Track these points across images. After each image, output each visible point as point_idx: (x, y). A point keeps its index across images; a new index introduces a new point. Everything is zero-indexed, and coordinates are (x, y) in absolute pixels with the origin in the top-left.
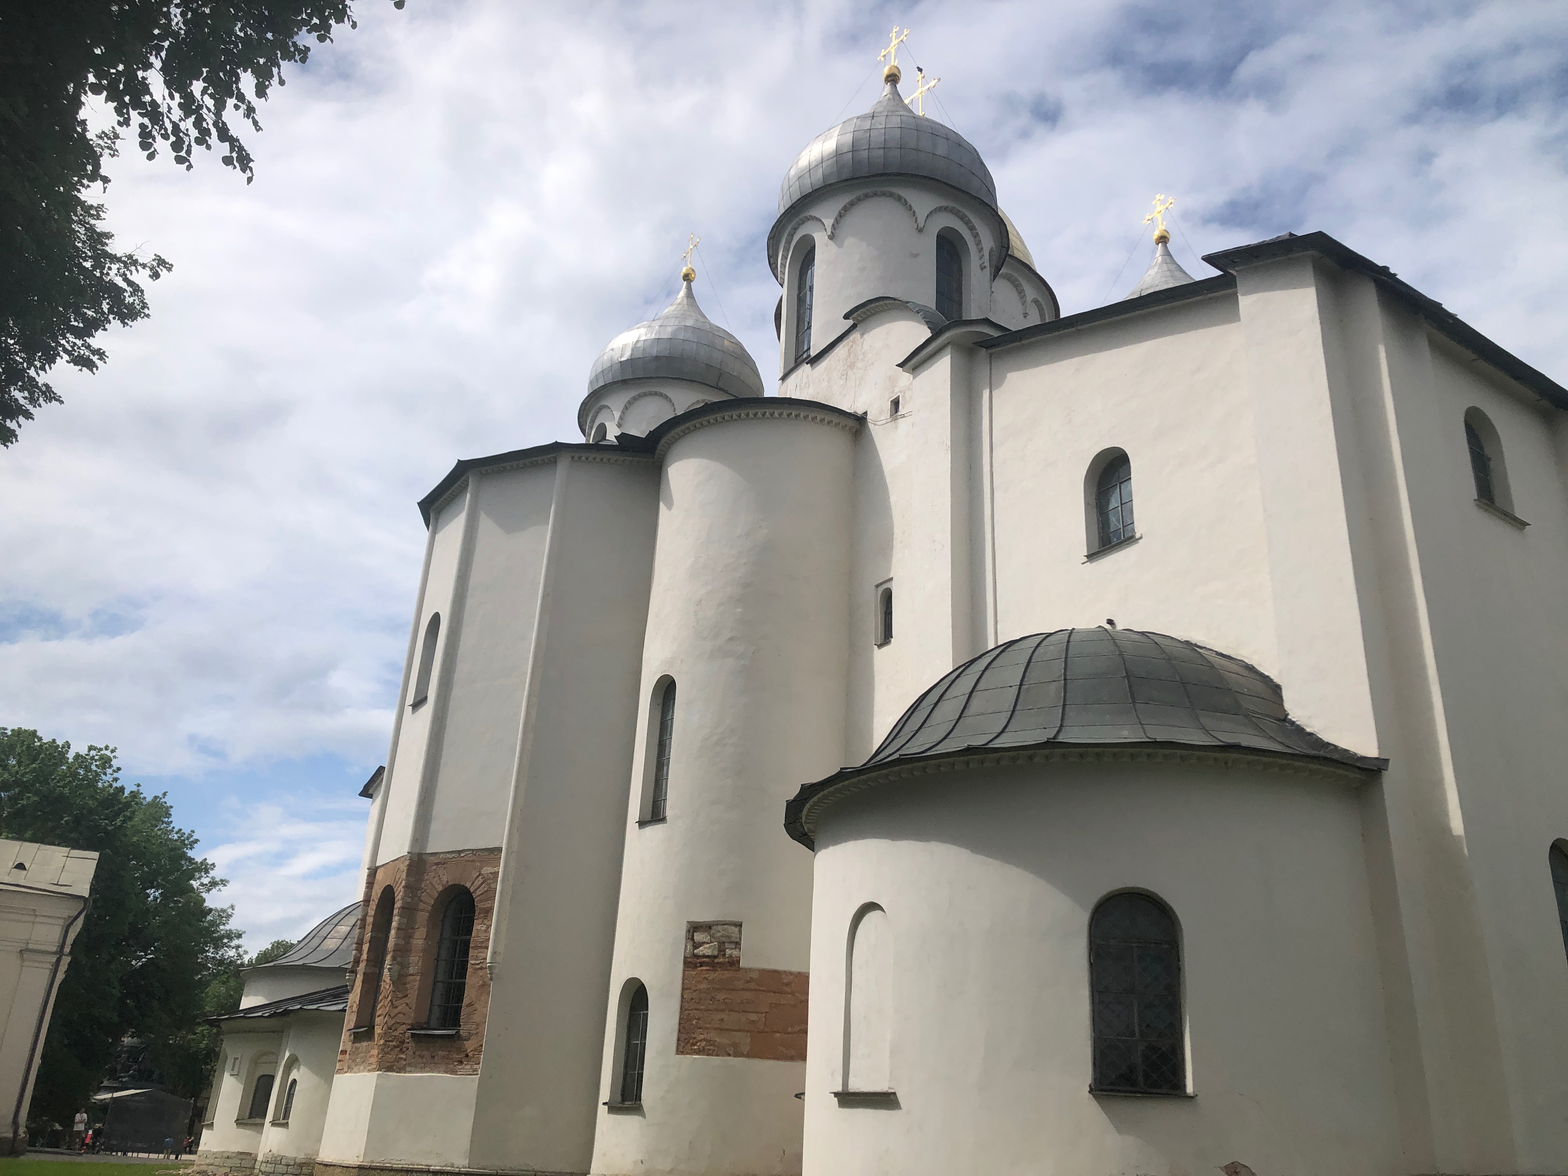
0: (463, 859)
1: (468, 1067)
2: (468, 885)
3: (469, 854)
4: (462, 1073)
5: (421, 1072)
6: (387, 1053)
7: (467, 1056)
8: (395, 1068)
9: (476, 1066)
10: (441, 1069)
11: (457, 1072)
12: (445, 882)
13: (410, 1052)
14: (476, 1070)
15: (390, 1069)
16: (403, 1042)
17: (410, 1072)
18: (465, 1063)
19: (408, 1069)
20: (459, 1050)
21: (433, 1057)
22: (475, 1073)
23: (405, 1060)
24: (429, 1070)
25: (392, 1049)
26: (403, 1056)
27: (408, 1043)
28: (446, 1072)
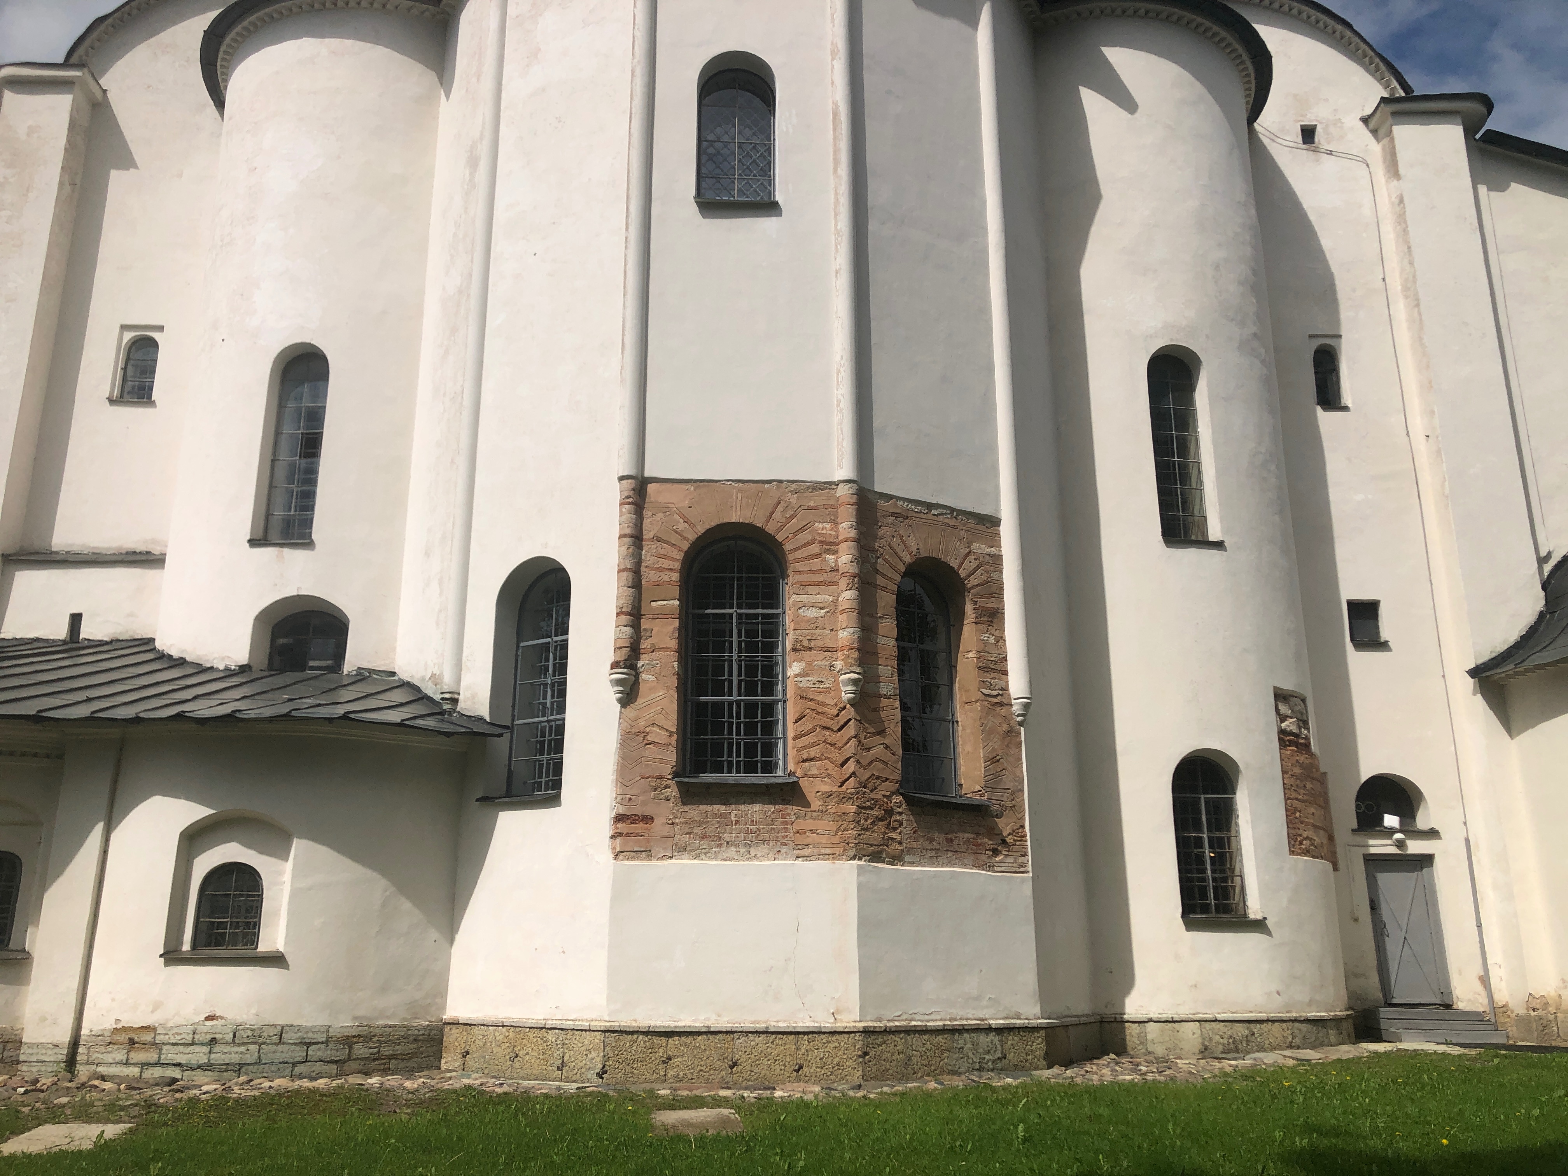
0: (935, 518)
1: (1010, 860)
2: (954, 564)
3: (946, 514)
4: (1002, 869)
5: (932, 865)
6: (866, 830)
7: (1004, 842)
8: (884, 856)
9: (1021, 860)
10: (966, 861)
11: (994, 866)
12: (914, 549)
13: (907, 829)
14: (1022, 865)
15: (876, 857)
16: (890, 812)
17: (912, 864)
18: (1004, 853)
19: (907, 858)
20: (993, 832)
21: (951, 841)
22: (1022, 869)
23: (900, 843)
24: (945, 861)
25: (873, 823)
26: (893, 835)
27: (900, 814)
28: (978, 867)
